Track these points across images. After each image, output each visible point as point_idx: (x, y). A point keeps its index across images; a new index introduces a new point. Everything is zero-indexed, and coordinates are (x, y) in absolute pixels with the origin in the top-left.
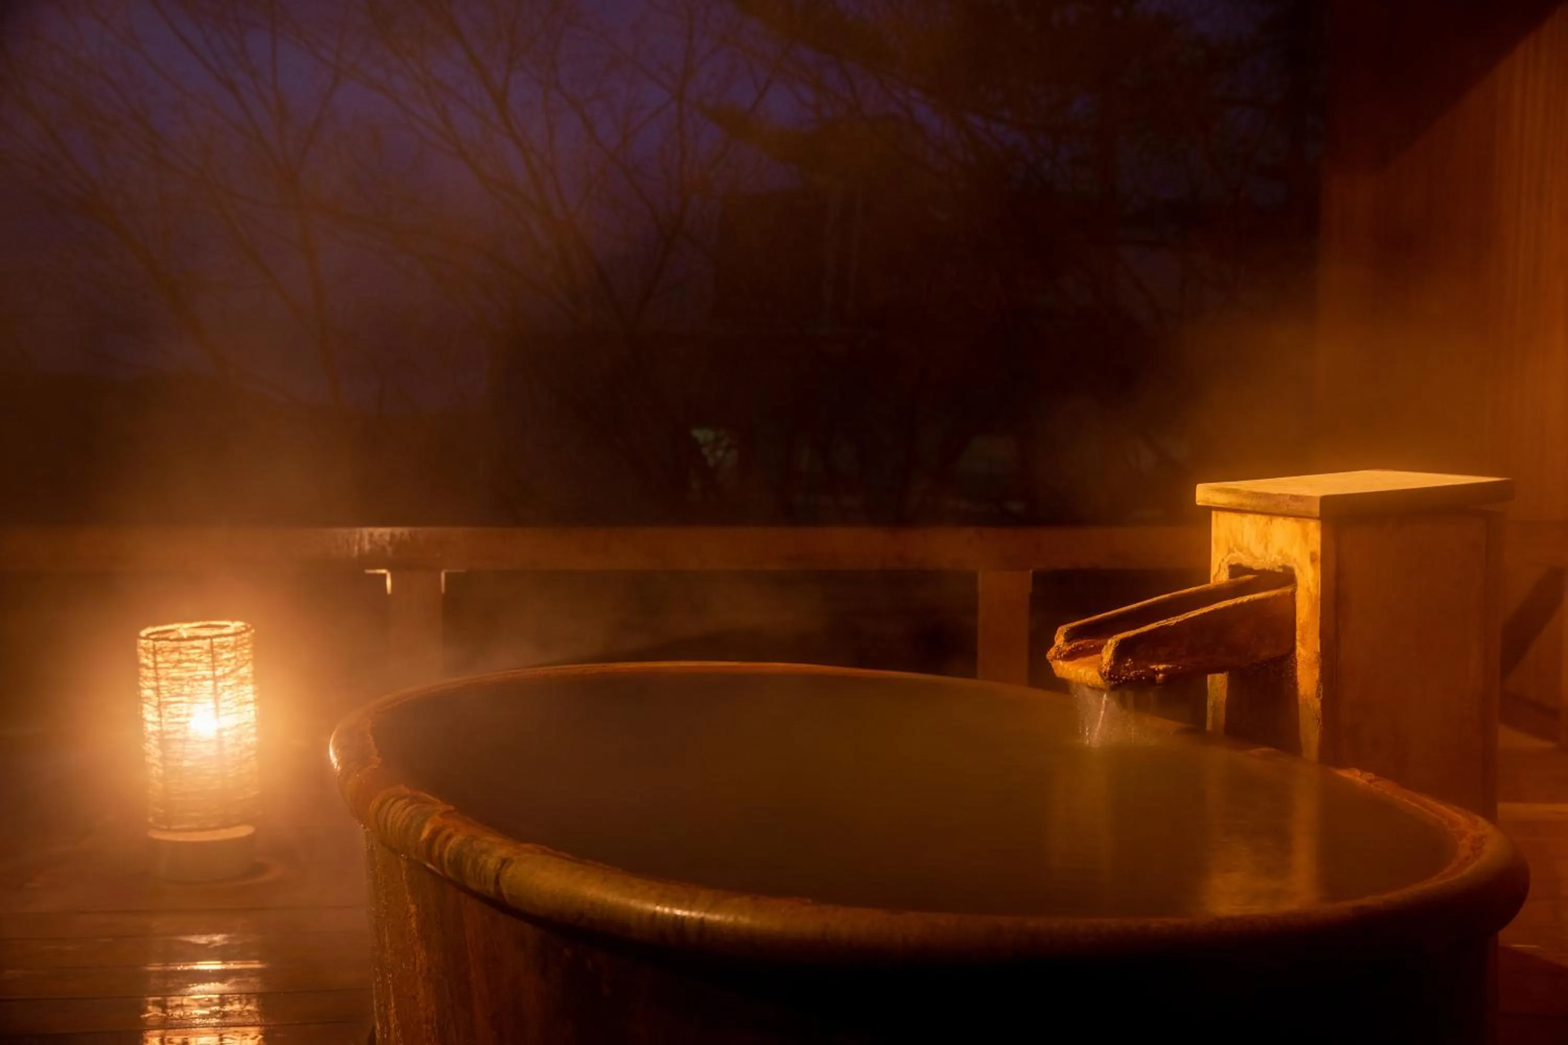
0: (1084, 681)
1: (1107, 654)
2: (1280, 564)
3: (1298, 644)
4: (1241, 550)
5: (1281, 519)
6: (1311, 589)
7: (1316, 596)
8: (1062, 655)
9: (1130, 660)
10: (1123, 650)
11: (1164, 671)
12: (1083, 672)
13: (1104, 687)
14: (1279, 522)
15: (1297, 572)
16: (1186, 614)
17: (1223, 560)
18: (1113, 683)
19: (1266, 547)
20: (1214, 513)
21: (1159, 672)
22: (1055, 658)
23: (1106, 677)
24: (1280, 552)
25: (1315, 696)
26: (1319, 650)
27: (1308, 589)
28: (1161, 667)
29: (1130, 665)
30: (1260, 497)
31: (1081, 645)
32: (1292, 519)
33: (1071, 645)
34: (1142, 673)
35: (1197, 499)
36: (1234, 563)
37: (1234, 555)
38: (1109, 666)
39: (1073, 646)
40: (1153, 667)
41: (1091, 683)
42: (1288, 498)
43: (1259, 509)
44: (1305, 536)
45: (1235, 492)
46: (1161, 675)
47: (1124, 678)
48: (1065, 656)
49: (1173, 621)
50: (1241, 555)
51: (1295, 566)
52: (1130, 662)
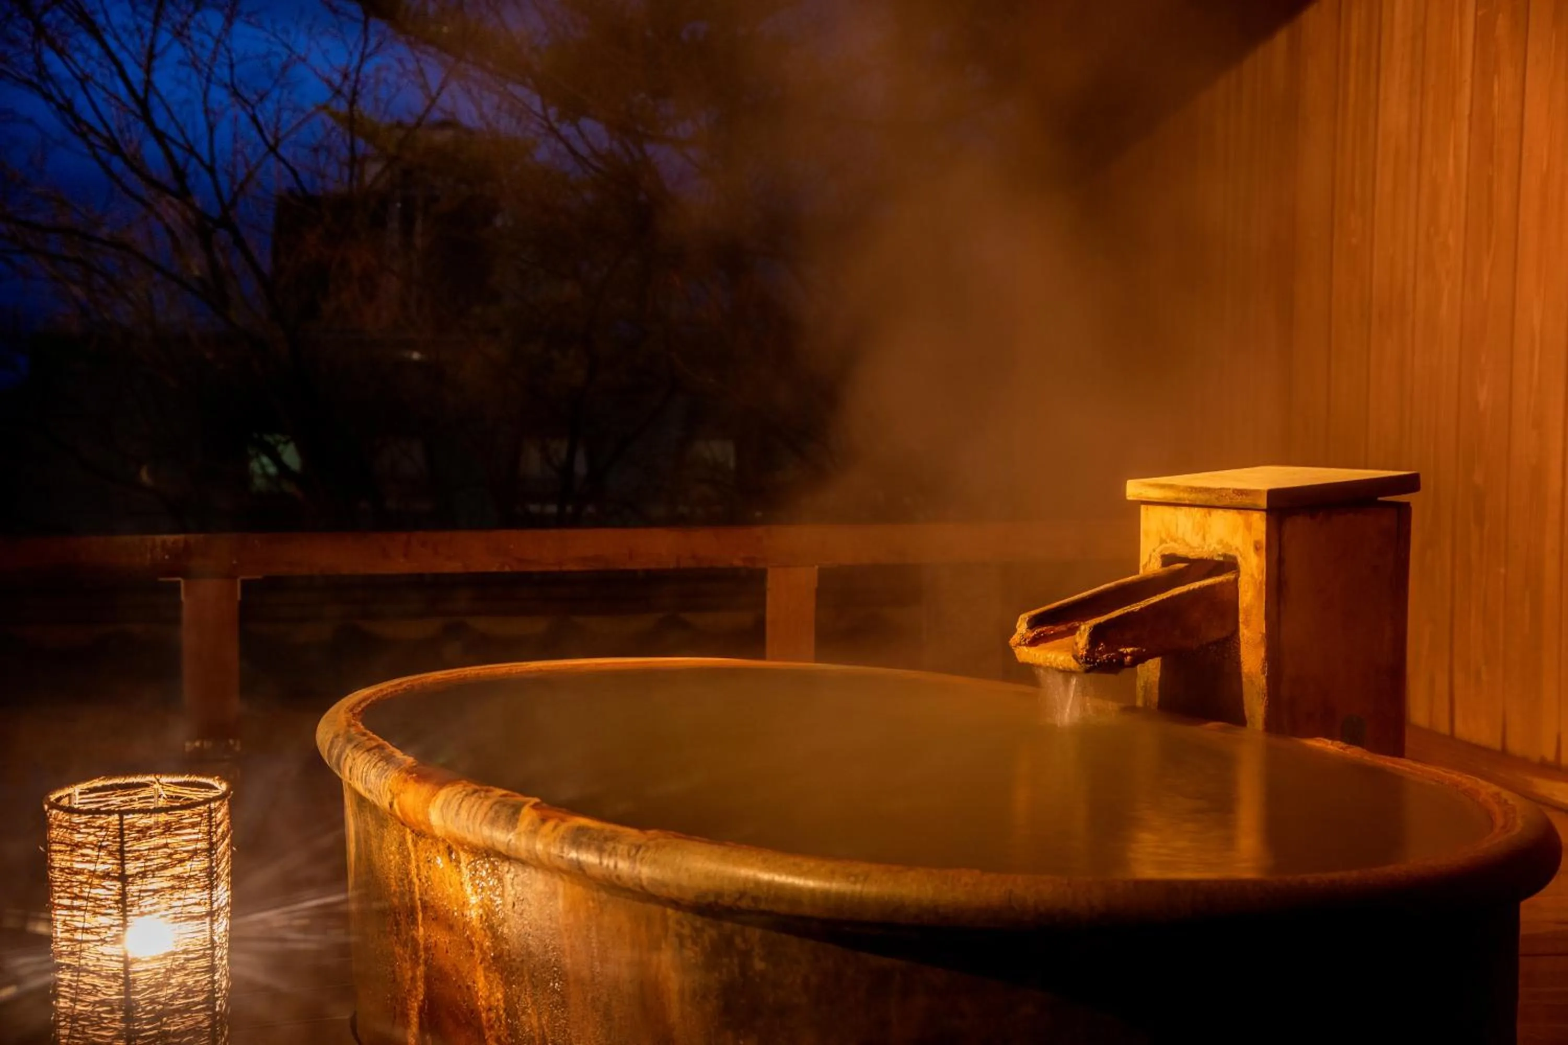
0: (1054, 665)
1: (1081, 639)
2: (1220, 553)
3: (1241, 626)
4: (1175, 541)
5: (1220, 512)
6: (1256, 576)
7: (1260, 583)
8: (1027, 642)
9: (1102, 644)
10: (1096, 635)
11: (1132, 654)
12: (1053, 656)
13: (1079, 670)
14: (1218, 515)
15: (1240, 559)
16: (1146, 600)
17: (1154, 551)
18: (1088, 666)
19: (1204, 538)
20: (1143, 507)
21: (1127, 654)
22: (1020, 644)
23: (1082, 660)
24: (1221, 542)
25: (1260, 672)
26: (1264, 631)
27: (1252, 576)
28: (1129, 650)
29: (1103, 649)
30: (1200, 491)
31: (1043, 632)
32: (1235, 511)
33: (1033, 632)
34: (1113, 656)
35: (1128, 494)
36: (1167, 553)
37: (1167, 545)
38: (1085, 650)
39: (1035, 633)
40: (1121, 650)
41: (1061, 665)
42: (1231, 491)
43: (1198, 503)
44: (1249, 527)
45: (1171, 487)
46: (1129, 658)
47: (1098, 661)
48: (1029, 642)
49: (1136, 607)
50: (1176, 545)
51: (1237, 554)
52: (1102, 646)
